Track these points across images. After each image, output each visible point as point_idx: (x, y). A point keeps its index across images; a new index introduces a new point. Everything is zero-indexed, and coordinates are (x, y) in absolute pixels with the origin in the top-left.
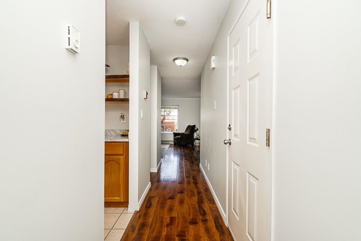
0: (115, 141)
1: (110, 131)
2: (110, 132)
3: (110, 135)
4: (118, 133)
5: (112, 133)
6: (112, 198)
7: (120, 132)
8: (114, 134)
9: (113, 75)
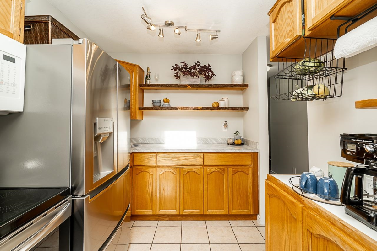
0: (244, 152)
1: (211, 139)
2: (211, 141)
3: (211, 143)
4: (220, 141)
5: (214, 142)
6: (241, 210)
7: (221, 141)
8: (215, 143)
9: (223, 85)
